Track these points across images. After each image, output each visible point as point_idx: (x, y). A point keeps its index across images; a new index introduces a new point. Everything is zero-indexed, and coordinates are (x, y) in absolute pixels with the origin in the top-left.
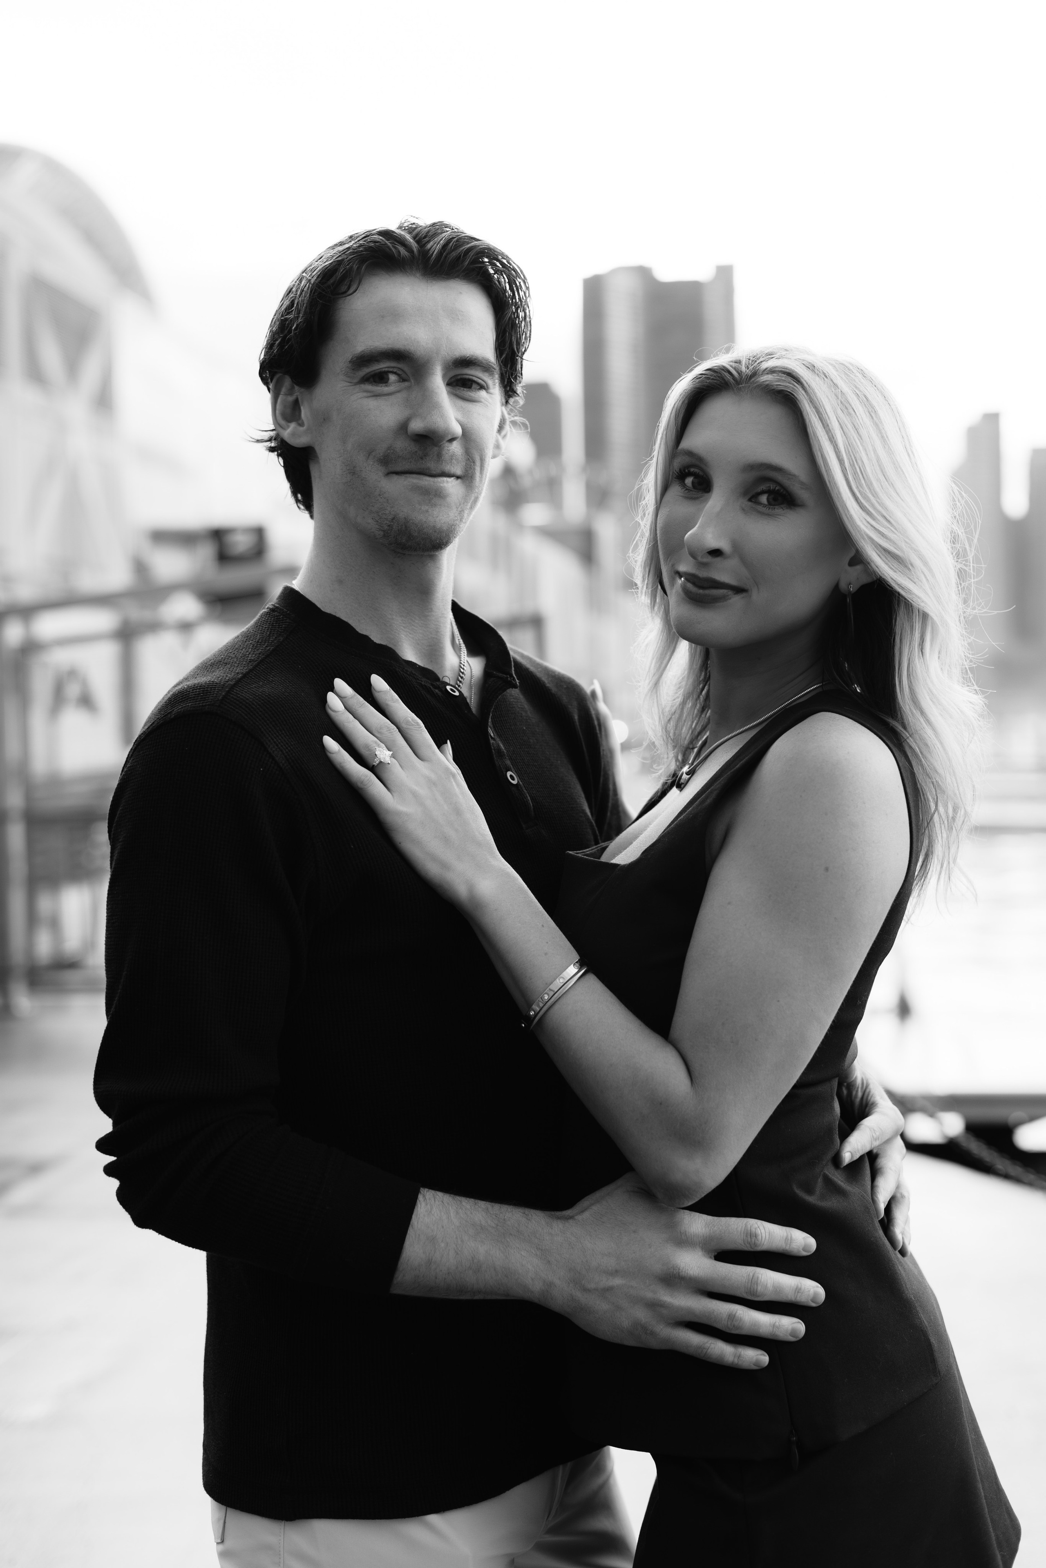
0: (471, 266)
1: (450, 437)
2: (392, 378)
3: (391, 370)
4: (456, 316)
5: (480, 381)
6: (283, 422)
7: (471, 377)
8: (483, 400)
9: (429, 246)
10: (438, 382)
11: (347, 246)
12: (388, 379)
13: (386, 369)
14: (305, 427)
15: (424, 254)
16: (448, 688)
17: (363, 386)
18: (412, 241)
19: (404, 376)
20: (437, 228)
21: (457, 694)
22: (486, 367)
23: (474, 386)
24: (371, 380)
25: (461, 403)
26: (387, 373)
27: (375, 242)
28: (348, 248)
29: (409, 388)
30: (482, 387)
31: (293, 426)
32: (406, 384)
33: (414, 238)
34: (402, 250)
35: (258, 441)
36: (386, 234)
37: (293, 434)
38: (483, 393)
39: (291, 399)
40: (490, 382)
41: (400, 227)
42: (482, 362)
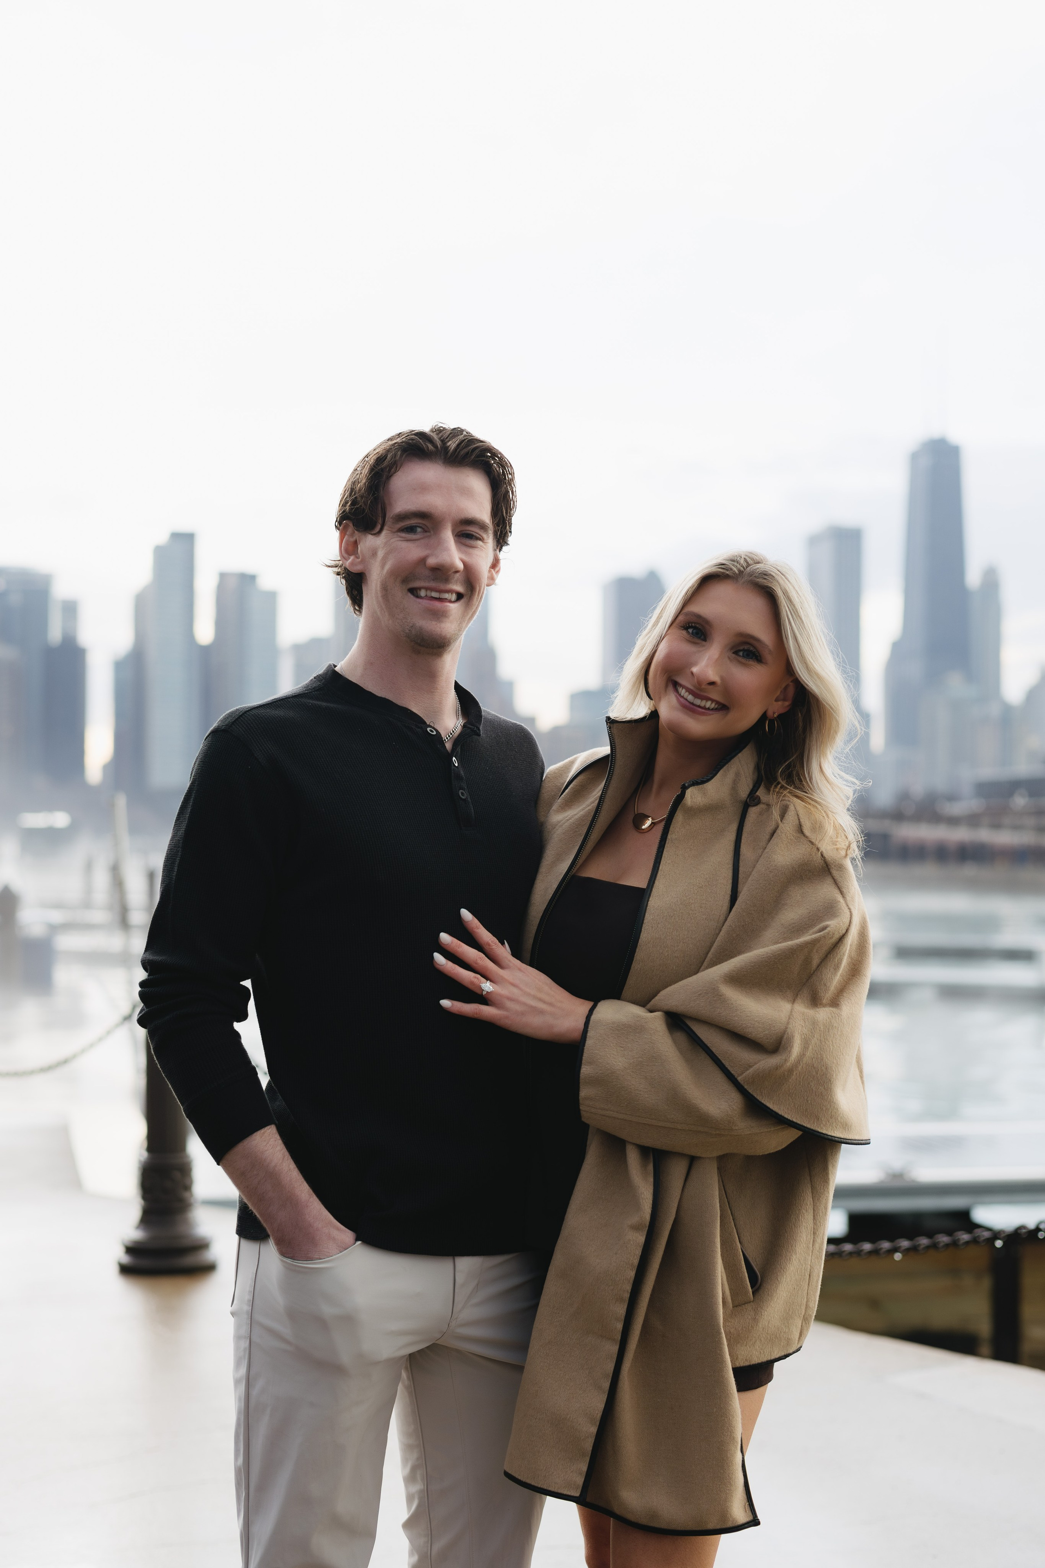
0: (477, 459)
1: (454, 570)
2: (419, 530)
3: (419, 525)
4: (466, 492)
5: (478, 535)
6: (346, 555)
7: (471, 532)
8: (479, 546)
9: (449, 444)
10: (448, 536)
11: (395, 441)
12: (416, 530)
13: (415, 524)
14: (360, 560)
15: (445, 448)
16: (428, 729)
17: (399, 534)
18: (438, 440)
19: (426, 529)
20: (457, 432)
21: (435, 733)
22: (483, 527)
23: (474, 537)
24: (405, 530)
25: (464, 548)
26: (416, 527)
27: (412, 439)
28: (396, 443)
29: (429, 537)
30: (478, 539)
31: (352, 558)
32: (428, 534)
33: (440, 439)
34: (430, 447)
35: (329, 566)
36: (421, 435)
37: (352, 564)
38: (480, 543)
39: (352, 540)
40: (485, 536)
41: (432, 431)
42: (479, 523)
